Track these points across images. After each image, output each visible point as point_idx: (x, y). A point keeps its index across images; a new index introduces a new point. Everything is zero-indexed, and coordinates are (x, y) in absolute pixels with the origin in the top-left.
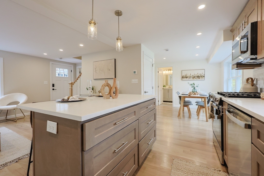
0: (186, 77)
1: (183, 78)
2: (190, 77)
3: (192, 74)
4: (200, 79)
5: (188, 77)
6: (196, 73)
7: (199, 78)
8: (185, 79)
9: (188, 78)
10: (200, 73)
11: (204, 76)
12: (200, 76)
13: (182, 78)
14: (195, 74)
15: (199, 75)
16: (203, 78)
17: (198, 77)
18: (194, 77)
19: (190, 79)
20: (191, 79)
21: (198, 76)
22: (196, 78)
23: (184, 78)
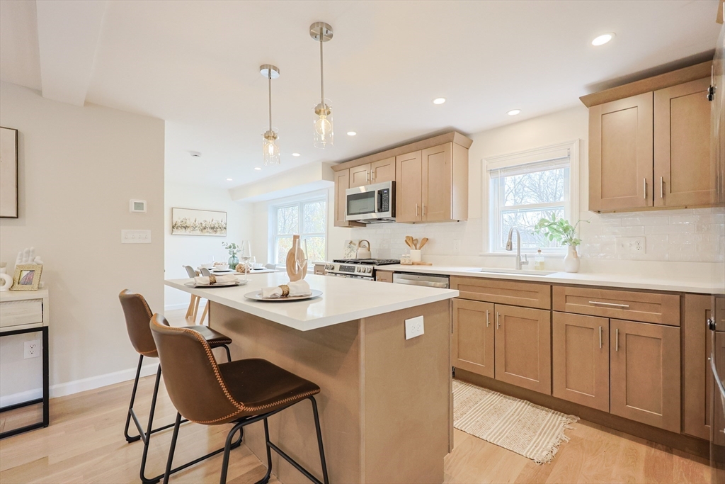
0: (185, 228)
1: (175, 230)
2: (195, 227)
3: (200, 220)
4: (218, 234)
5: (188, 227)
6: (208, 219)
7: (216, 231)
8: (182, 231)
9: (188, 230)
10: (217, 219)
11: (225, 228)
12: (216, 226)
13: (173, 227)
14: (205, 221)
15: (214, 223)
16: (223, 232)
17: (212, 228)
18: (205, 228)
19: (194, 233)
20: (198, 232)
21: (212, 226)
22: (209, 230)
23: (177, 228)
